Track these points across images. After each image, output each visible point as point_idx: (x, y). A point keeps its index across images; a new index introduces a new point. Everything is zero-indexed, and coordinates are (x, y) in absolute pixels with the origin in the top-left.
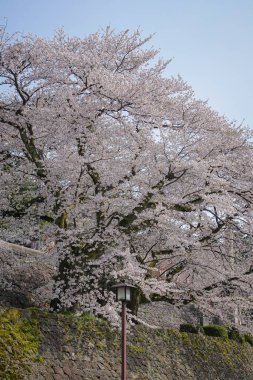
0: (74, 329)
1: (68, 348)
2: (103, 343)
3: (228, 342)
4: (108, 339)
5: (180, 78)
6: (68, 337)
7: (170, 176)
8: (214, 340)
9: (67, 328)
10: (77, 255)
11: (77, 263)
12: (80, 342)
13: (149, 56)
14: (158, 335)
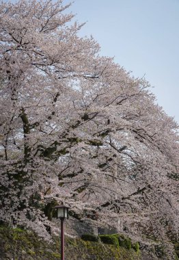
0: (11, 240)
1: (8, 255)
2: (32, 251)
3: (119, 249)
4: (36, 247)
5: (92, 39)
6: (7, 246)
7: (86, 118)
8: (110, 247)
9: (6, 238)
10: (10, 179)
11: (10, 186)
12: (16, 250)
13: (69, 19)
14: (70, 243)
